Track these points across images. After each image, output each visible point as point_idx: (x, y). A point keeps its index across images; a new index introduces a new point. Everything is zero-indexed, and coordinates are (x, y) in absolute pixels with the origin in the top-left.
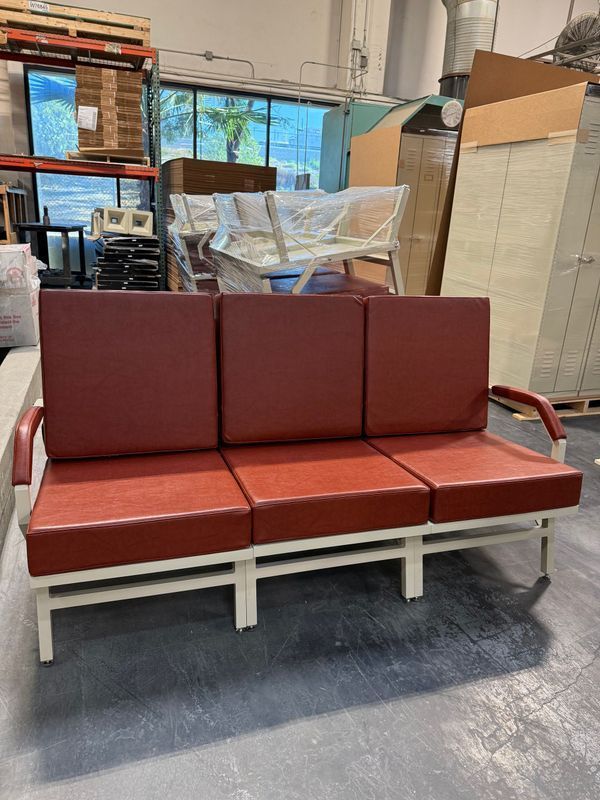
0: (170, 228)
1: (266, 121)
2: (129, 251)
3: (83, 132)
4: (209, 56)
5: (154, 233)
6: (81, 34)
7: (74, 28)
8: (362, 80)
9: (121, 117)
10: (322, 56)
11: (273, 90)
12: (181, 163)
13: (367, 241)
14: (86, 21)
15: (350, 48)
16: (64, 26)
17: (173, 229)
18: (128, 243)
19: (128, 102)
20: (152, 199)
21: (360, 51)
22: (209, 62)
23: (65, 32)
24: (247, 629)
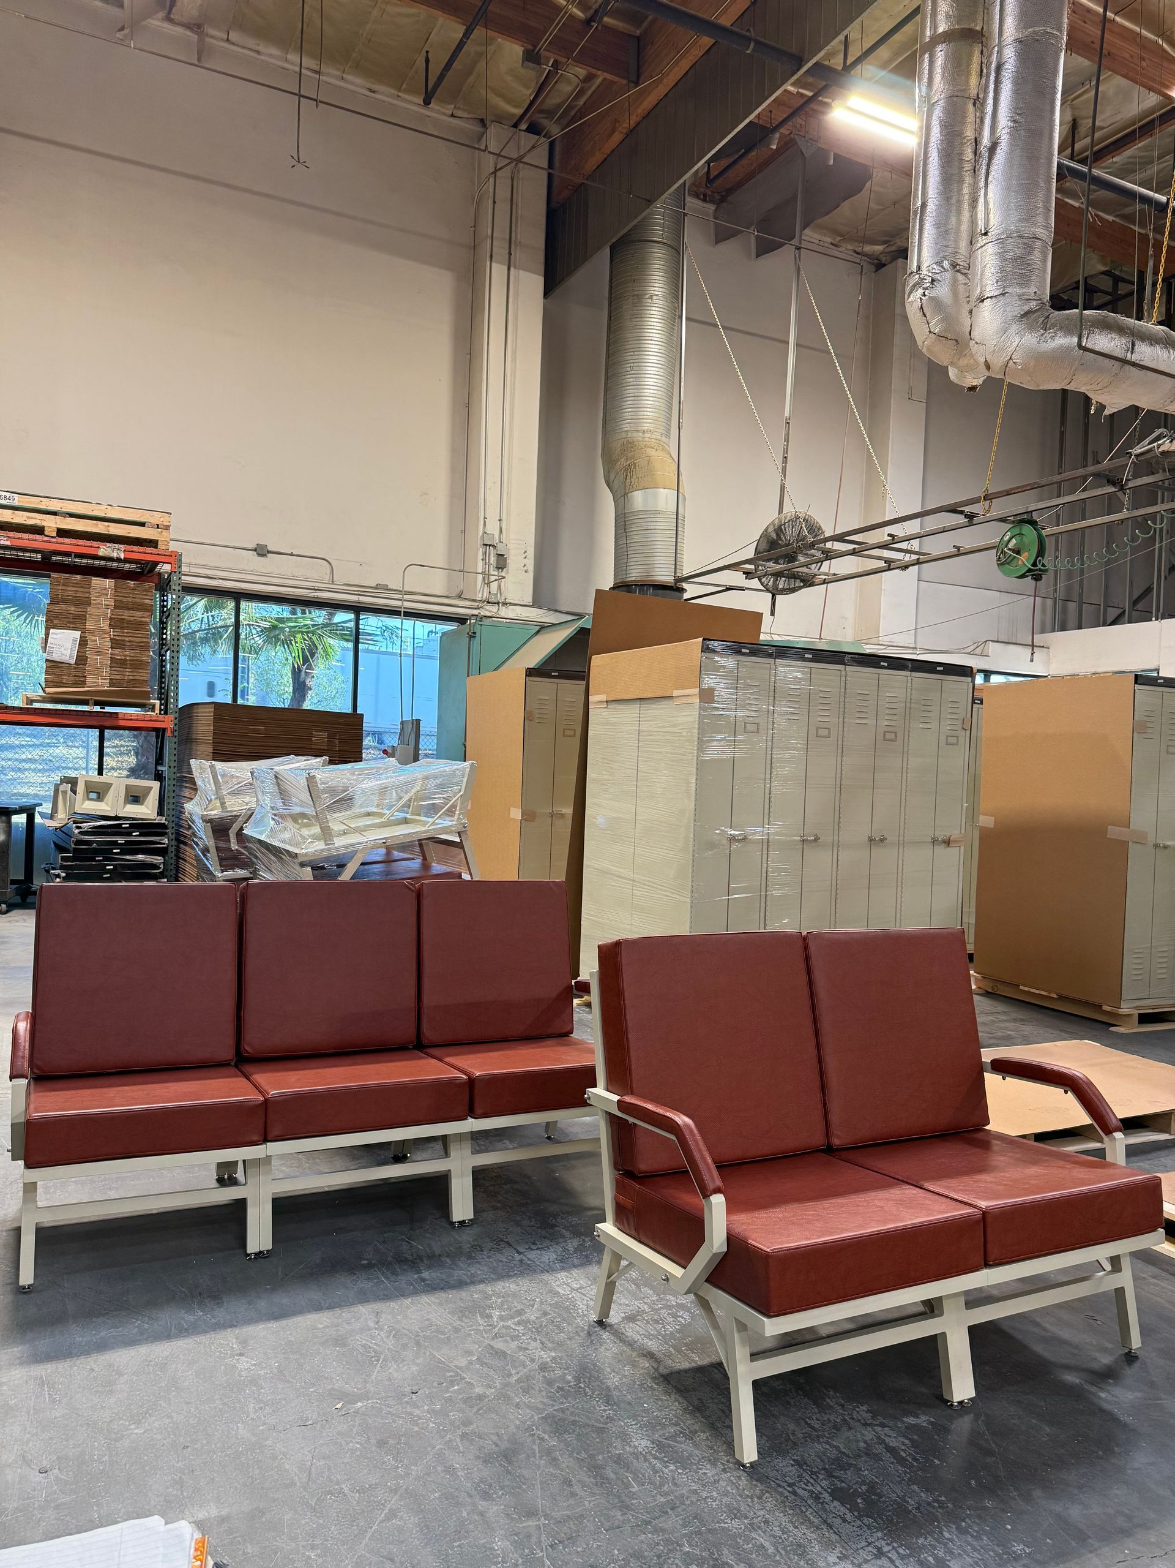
0: (189, 807)
1: (353, 638)
2: (115, 843)
3: (54, 667)
4: (261, 551)
5: (160, 813)
6: (62, 533)
7: (54, 525)
8: (499, 586)
9: (115, 644)
10: (438, 555)
11: (363, 599)
12: (211, 710)
13: (431, 820)
14: (72, 515)
15: (479, 542)
16: (38, 522)
17: (194, 808)
18: (117, 830)
19: (130, 622)
20: (159, 760)
21: (494, 547)
22: (261, 558)
23: (39, 530)
24: (259, 1254)
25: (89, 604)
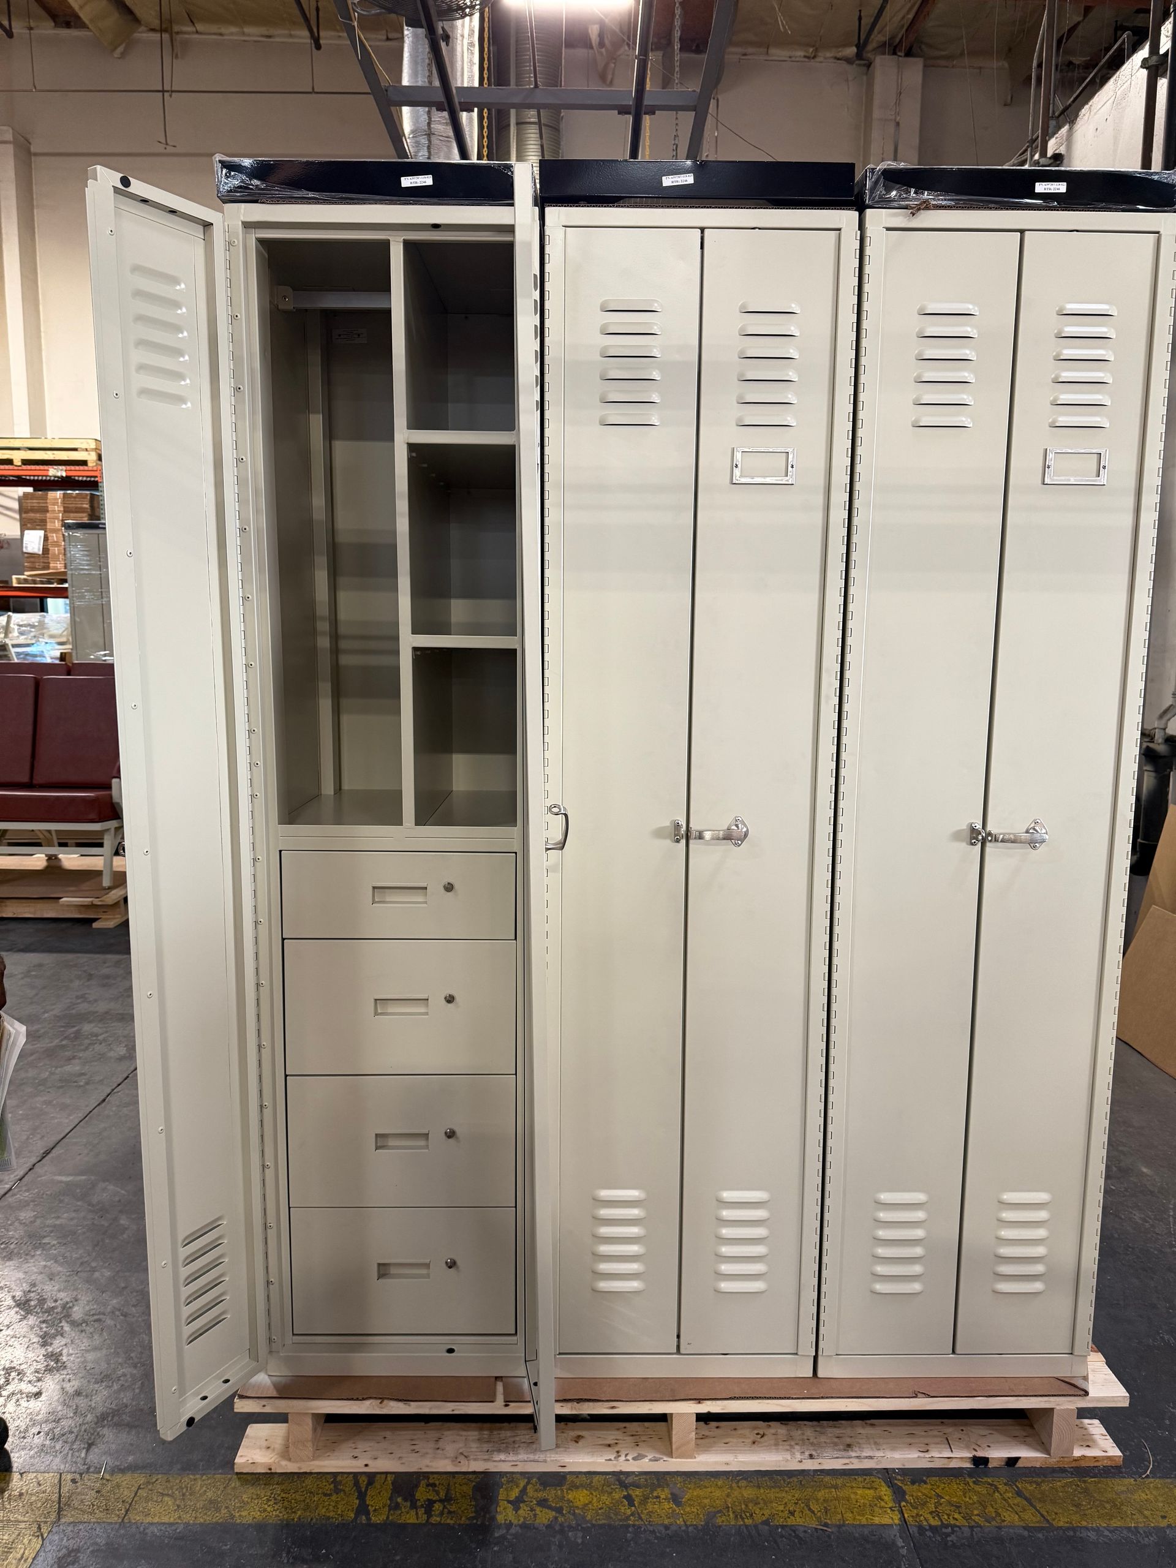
3: (29, 557)
6: (25, 462)
7: (18, 457)
14: (30, 449)
16: (8, 456)
23: (9, 462)
25: (47, 511)
